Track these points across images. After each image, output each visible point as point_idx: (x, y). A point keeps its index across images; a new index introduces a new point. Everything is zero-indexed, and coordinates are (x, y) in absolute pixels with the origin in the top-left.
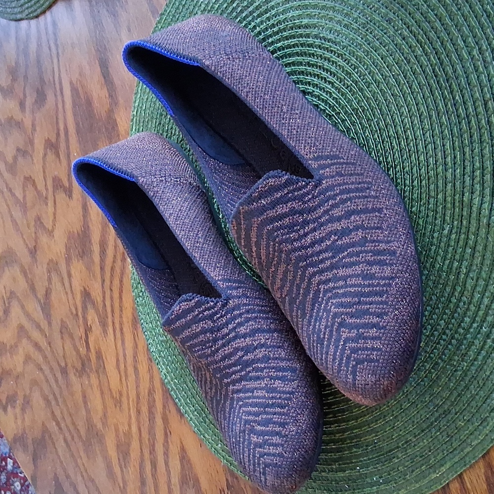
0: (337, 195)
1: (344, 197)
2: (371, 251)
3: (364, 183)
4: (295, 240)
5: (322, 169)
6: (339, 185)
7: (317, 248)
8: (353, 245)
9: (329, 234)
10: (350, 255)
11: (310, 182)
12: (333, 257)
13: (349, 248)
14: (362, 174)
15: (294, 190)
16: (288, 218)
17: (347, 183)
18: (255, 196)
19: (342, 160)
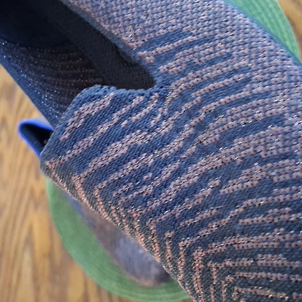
0: (199, 106)
1: (212, 106)
2: (286, 204)
3: (235, 71)
4: (148, 198)
5: (163, 63)
6: (198, 86)
7: (189, 204)
8: (250, 193)
9: (205, 177)
10: (249, 212)
11: (151, 94)
12: (220, 217)
13: (244, 200)
14: (229, 55)
15: (129, 114)
16: (130, 163)
17: (210, 80)
18: (65, 140)
19: (190, 38)
